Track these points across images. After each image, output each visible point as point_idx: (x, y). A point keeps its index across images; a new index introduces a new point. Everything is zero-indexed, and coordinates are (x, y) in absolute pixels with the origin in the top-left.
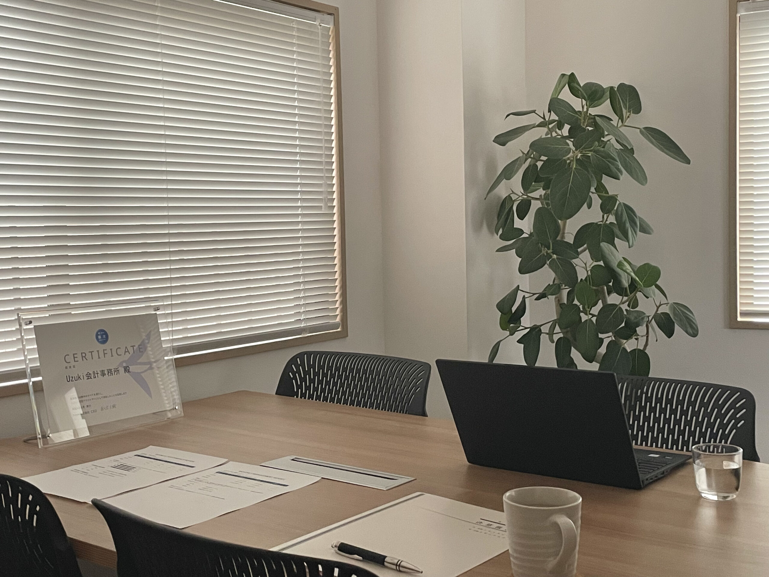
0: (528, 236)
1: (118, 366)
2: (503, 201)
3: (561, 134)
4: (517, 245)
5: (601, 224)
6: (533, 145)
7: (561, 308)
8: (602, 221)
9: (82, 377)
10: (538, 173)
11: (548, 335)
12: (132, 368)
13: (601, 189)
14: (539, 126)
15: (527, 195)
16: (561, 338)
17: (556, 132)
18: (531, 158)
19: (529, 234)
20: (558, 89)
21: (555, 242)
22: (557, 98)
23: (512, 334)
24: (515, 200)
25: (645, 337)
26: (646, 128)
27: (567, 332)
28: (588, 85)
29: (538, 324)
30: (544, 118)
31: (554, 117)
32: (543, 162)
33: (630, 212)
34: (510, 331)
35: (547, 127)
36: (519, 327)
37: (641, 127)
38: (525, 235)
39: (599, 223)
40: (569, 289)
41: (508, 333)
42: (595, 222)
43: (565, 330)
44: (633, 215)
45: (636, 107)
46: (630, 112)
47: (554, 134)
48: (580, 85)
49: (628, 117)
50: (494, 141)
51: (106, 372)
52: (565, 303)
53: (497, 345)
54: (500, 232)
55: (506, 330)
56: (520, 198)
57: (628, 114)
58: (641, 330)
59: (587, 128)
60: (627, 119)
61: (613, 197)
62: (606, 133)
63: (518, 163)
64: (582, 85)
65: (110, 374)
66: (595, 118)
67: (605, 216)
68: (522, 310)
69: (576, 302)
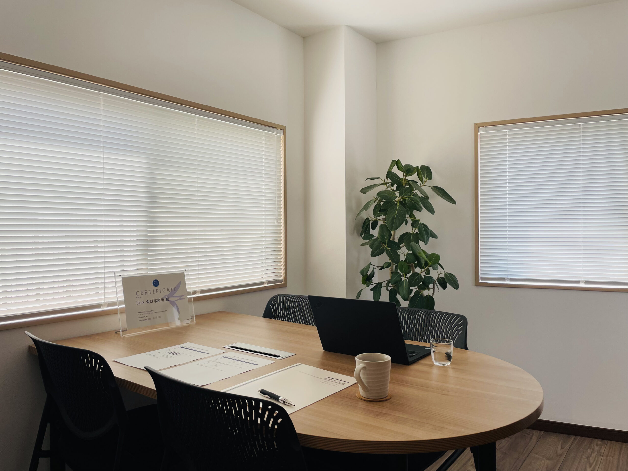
0: (376, 238)
1: (163, 297)
2: (365, 220)
3: (393, 189)
4: (370, 243)
5: (411, 233)
6: (379, 194)
7: (392, 274)
8: (412, 232)
9: (144, 302)
10: (381, 208)
11: (385, 288)
12: (170, 299)
13: (412, 216)
14: (382, 185)
15: (376, 218)
16: (392, 289)
17: (391, 188)
18: (378, 200)
19: (377, 237)
20: (391, 167)
21: (389, 242)
22: (391, 171)
23: (368, 286)
24: (371, 220)
25: (433, 289)
26: (434, 187)
27: (395, 286)
28: (407, 166)
29: (381, 282)
30: (384, 181)
31: (389, 181)
32: (383, 202)
33: (425, 227)
34: (367, 285)
35: (386, 185)
36: (371, 283)
37: (432, 186)
38: (374, 238)
39: (410, 233)
40: (396, 265)
41: (366, 286)
42: (409, 232)
43: (394, 285)
44: (427, 229)
45: (430, 176)
46: (426, 179)
47: (389, 189)
48: (402, 166)
49: (426, 181)
50: (360, 191)
51: (157, 300)
52: (394, 272)
53: (361, 291)
54: (363, 235)
55: (365, 284)
56: (373, 220)
57: (426, 180)
58: (431, 286)
59: (406, 186)
60: (425, 182)
61: (418, 220)
62: (415, 189)
63: (371, 202)
64: (403, 166)
65: (159, 301)
66: (409, 182)
67: (414, 229)
68: (372, 275)
69: (399, 271)
